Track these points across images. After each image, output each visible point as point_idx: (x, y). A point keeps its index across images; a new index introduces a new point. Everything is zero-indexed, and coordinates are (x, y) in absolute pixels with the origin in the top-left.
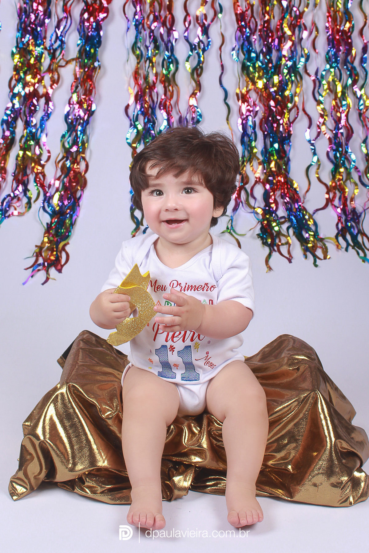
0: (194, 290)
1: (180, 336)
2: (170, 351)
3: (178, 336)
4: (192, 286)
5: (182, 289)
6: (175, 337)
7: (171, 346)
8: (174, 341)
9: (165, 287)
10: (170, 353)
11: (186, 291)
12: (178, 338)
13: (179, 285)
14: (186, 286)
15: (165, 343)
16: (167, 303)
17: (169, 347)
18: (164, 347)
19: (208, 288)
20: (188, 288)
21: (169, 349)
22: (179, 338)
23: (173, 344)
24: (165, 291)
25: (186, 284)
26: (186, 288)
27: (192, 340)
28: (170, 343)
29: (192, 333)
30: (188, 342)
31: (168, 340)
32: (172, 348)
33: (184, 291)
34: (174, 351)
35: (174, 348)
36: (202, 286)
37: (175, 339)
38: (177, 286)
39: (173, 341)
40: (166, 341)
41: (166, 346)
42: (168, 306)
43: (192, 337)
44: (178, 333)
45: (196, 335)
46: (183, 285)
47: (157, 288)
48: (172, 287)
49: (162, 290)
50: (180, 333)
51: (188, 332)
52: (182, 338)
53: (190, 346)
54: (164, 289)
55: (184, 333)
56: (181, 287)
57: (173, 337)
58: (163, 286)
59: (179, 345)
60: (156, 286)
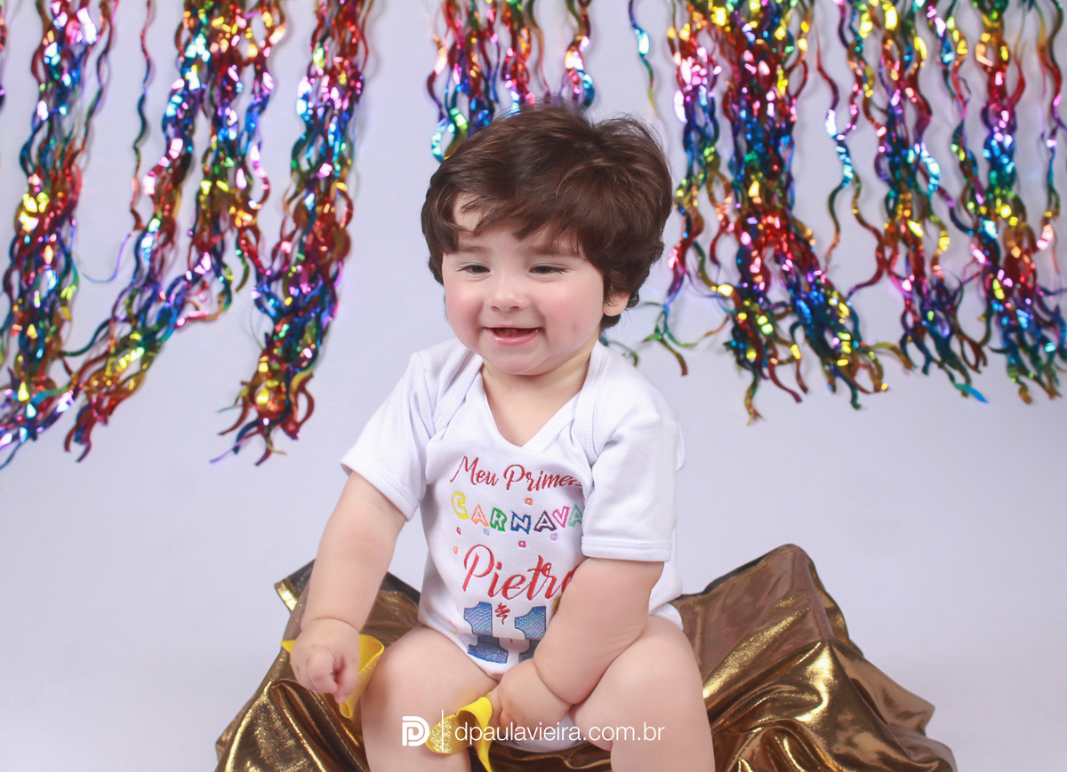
0: (555, 486)
1: (522, 586)
2: (498, 616)
3: (518, 585)
4: (551, 477)
5: (533, 486)
6: (512, 588)
7: (501, 606)
8: (509, 596)
9: (493, 478)
10: (496, 620)
11: (540, 489)
12: (517, 591)
13: (527, 477)
14: (540, 478)
15: (488, 599)
16: (495, 512)
17: (495, 607)
18: (485, 606)
20: (544, 481)
21: (496, 611)
22: (519, 590)
23: (504, 601)
24: (493, 485)
25: (542, 472)
26: (541, 483)
27: (548, 596)
28: (498, 599)
29: (550, 579)
30: (540, 599)
31: (495, 593)
32: (503, 611)
33: (537, 489)
34: (506, 616)
35: (508, 611)
37: (510, 592)
38: (521, 478)
39: (505, 595)
40: (491, 593)
41: (490, 605)
42: (497, 520)
43: (550, 589)
44: (518, 579)
45: (559, 583)
46: (535, 477)
47: (478, 476)
48: (511, 480)
49: (487, 483)
50: (523, 579)
51: (541, 577)
52: (527, 590)
53: (544, 608)
54: (491, 480)
55: (531, 580)
56: (530, 481)
57: (506, 587)
58: (489, 474)
59: (519, 604)
60: (477, 471)
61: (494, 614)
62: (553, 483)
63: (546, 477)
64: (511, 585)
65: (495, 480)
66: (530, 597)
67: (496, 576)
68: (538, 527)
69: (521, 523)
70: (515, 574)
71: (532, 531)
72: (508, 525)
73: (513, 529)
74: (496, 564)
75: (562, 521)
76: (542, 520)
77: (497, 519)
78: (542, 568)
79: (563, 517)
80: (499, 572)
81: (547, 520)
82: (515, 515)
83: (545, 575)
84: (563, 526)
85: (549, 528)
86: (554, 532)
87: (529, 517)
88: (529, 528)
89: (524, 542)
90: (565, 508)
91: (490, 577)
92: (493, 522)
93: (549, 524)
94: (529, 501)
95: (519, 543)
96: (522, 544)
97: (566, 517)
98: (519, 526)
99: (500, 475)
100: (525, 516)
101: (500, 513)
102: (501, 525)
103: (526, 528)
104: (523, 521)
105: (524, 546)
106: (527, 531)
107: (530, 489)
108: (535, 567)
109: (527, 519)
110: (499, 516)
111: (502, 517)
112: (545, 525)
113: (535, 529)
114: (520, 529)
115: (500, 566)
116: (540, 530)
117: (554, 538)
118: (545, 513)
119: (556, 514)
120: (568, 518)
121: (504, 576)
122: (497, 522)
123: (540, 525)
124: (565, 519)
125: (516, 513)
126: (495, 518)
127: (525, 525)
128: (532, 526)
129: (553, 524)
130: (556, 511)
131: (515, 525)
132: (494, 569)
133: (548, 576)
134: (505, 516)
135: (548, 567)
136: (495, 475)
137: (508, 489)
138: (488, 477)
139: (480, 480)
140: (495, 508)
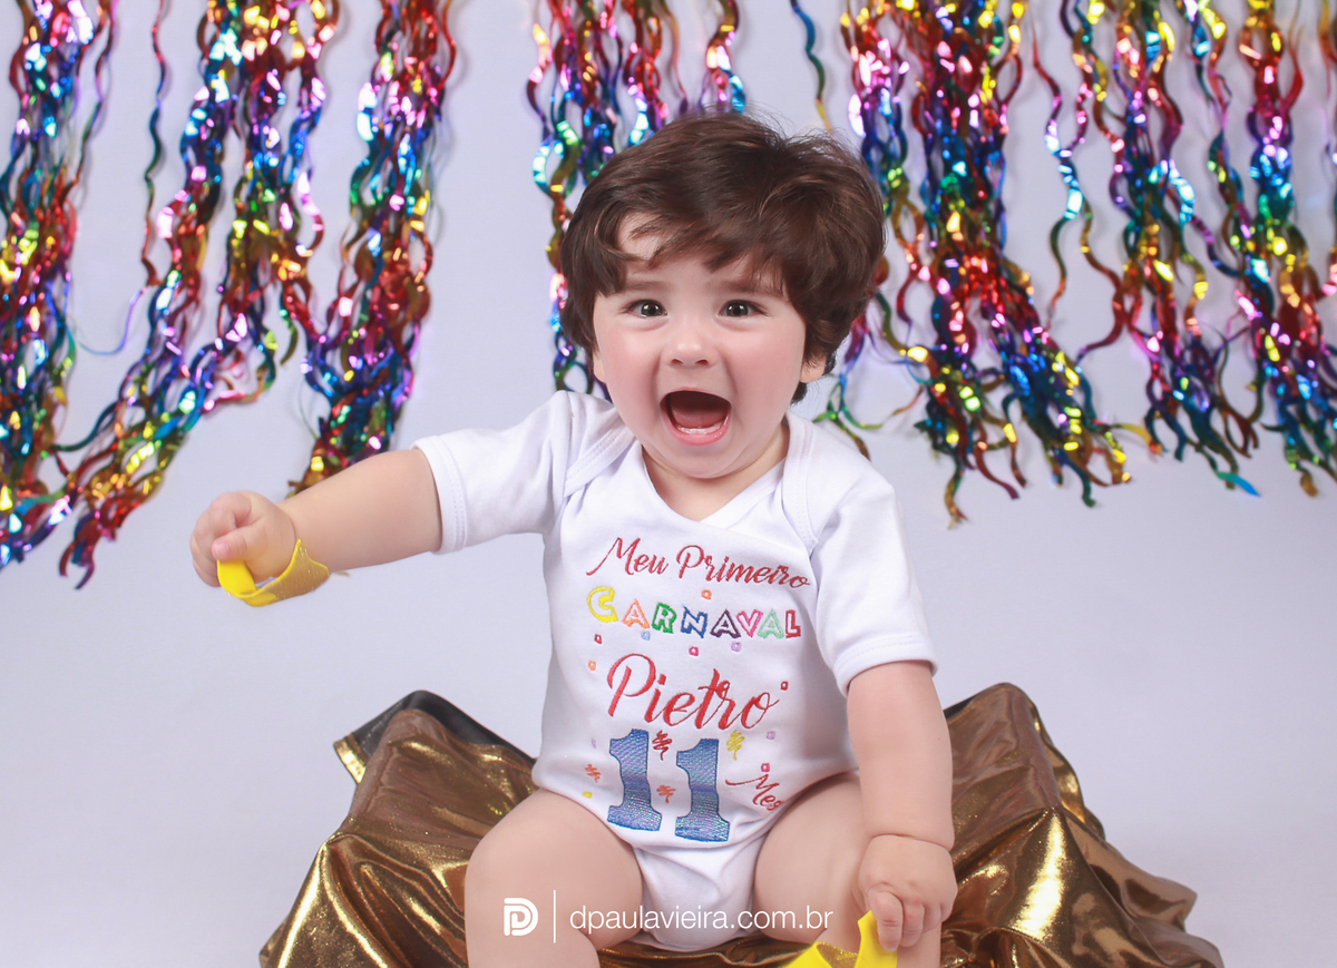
0: (747, 580)
1: (690, 709)
2: (655, 748)
3: (684, 706)
4: (741, 567)
5: (713, 574)
6: (676, 710)
7: (661, 736)
8: (671, 722)
9: (661, 563)
10: (653, 754)
11: (724, 580)
12: (683, 714)
13: (707, 562)
14: (724, 566)
15: (645, 725)
16: (661, 609)
17: (652, 736)
18: (640, 734)
19: (785, 578)
20: (730, 571)
21: (654, 742)
22: (686, 714)
23: (665, 728)
24: (659, 573)
25: (727, 560)
26: (725, 573)
27: (723, 725)
28: (658, 724)
29: (727, 703)
30: (711, 729)
31: (653, 716)
32: (663, 742)
33: (719, 580)
34: (667, 749)
35: (669, 741)
36: (769, 570)
37: (674, 716)
38: (699, 563)
39: (667, 719)
40: (649, 717)
41: (647, 733)
42: (664, 617)
43: (726, 716)
44: (684, 699)
45: (738, 710)
46: (717, 562)
47: (637, 562)
48: (685, 565)
49: (651, 571)
50: (692, 699)
51: (715, 699)
52: (695, 715)
53: (715, 742)
54: (657, 566)
55: (702, 701)
56: (710, 568)
57: (669, 709)
58: (655, 558)
59: (684, 733)
60: (635, 557)
61: (651, 745)
62: (744, 576)
63: (733, 565)
64: (675, 707)
65: (664, 565)
66: (698, 725)
67: (658, 694)
68: (716, 631)
69: (694, 623)
70: (682, 692)
71: (707, 634)
72: (677, 625)
73: (683, 630)
74: (658, 677)
75: (749, 629)
76: (722, 622)
77: (662, 617)
78: (717, 687)
79: (752, 623)
80: (661, 688)
81: (729, 623)
82: (687, 612)
83: (720, 696)
84: (751, 634)
85: (732, 635)
86: (737, 640)
87: (705, 616)
88: (704, 630)
89: (696, 649)
90: (755, 611)
91: (649, 695)
92: (657, 622)
93: (730, 628)
94: (707, 594)
95: (690, 650)
96: (694, 651)
97: (756, 623)
98: (691, 627)
99: (671, 559)
100: (701, 614)
101: (667, 609)
102: (667, 626)
103: (700, 630)
104: (697, 620)
105: (696, 654)
106: (701, 634)
107: (709, 578)
108: (708, 684)
109: (702, 618)
110: (665, 614)
111: (670, 615)
112: (725, 628)
113: (712, 633)
114: (693, 631)
115: (663, 680)
116: (718, 635)
117: (737, 647)
118: (727, 612)
119: (742, 617)
120: (758, 626)
121: (667, 692)
122: (662, 622)
123: (719, 628)
124: (755, 627)
125: (689, 608)
126: (660, 616)
127: (699, 626)
128: (709, 629)
129: (736, 630)
130: (743, 613)
131: (686, 626)
132: (656, 685)
133: (724, 699)
134: (674, 612)
135: (726, 686)
136: (664, 559)
137: (681, 576)
138: (653, 563)
139: (640, 567)
140: (661, 604)
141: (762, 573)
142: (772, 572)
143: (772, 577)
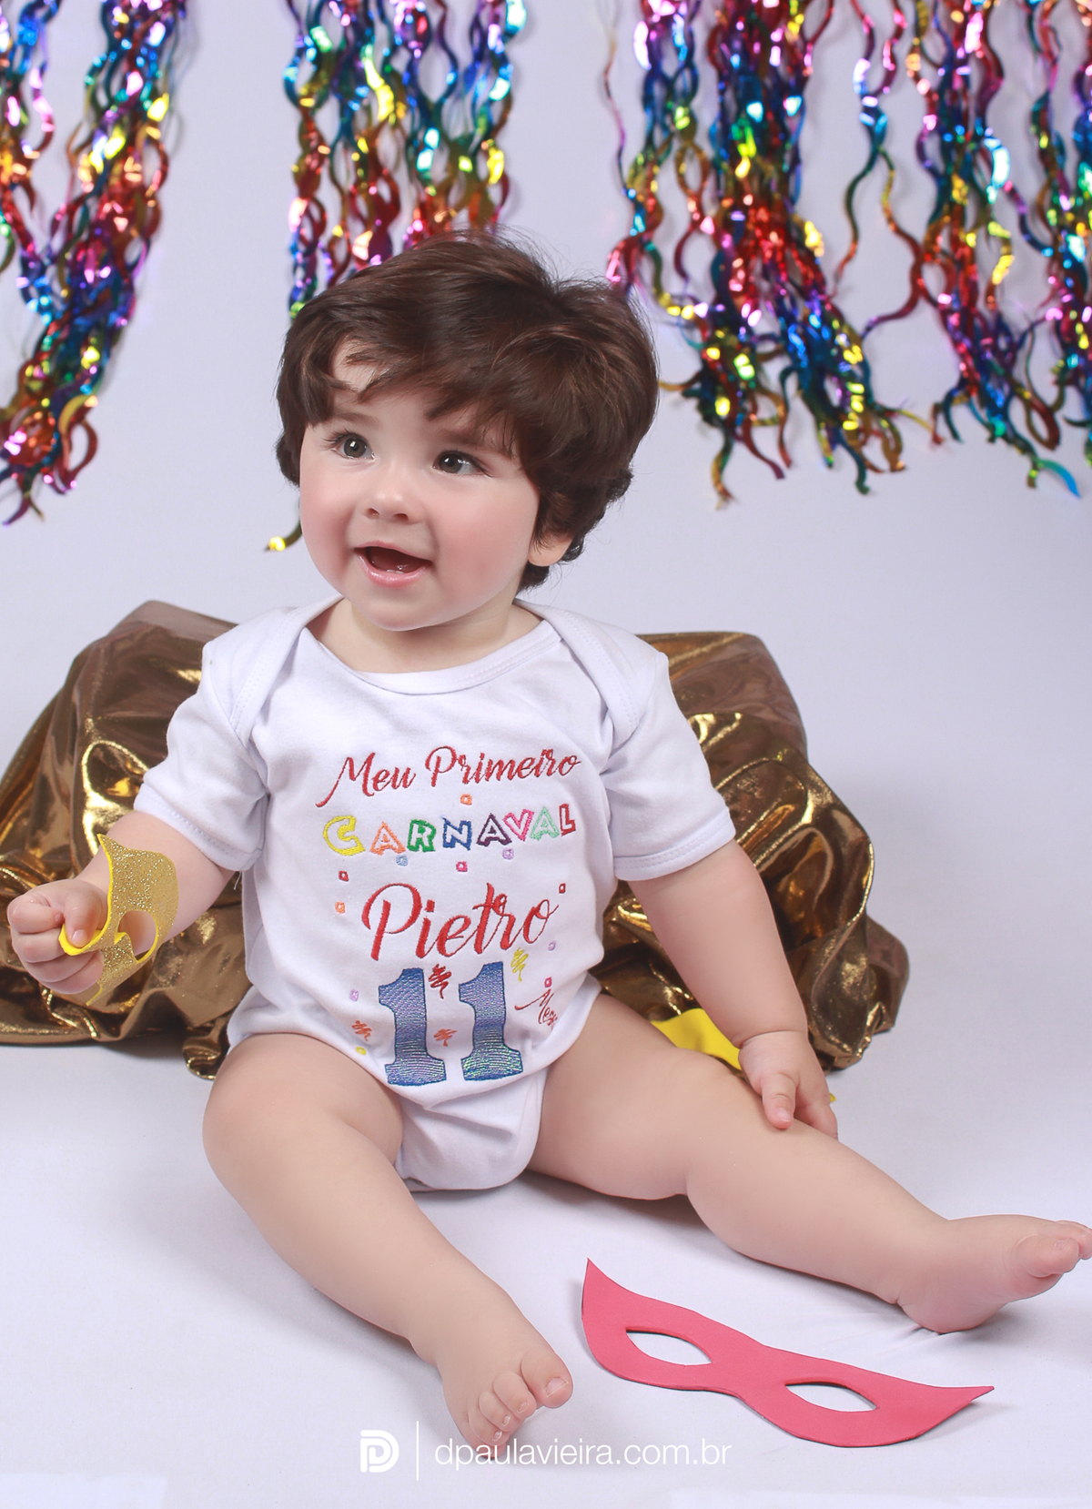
0: (510, 777)
1: (466, 933)
2: (433, 986)
3: (460, 931)
4: (500, 763)
5: (470, 776)
6: (451, 937)
7: (437, 970)
8: (448, 952)
9: (406, 775)
10: (431, 993)
11: (483, 780)
12: (459, 942)
13: (460, 762)
14: (480, 764)
15: (417, 962)
16: (416, 827)
17: (428, 973)
18: (413, 974)
19: (552, 766)
20: (488, 769)
21: (430, 979)
22: (463, 940)
23: (441, 960)
24: (405, 786)
25: (482, 756)
26: (483, 772)
27: (505, 945)
28: (433, 958)
29: (506, 919)
30: (493, 952)
31: (426, 950)
32: (441, 976)
33: (477, 781)
34: (446, 984)
35: (448, 975)
36: (533, 760)
37: (450, 945)
38: (452, 765)
39: (442, 950)
40: (420, 952)
41: (421, 970)
42: (422, 836)
43: (507, 934)
44: (459, 923)
45: (519, 924)
46: (473, 761)
47: (376, 780)
48: (437, 771)
49: (394, 786)
50: (467, 922)
51: (493, 917)
52: (474, 938)
53: (499, 965)
54: (401, 779)
55: (479, 922)
56: (465, 769)
57: (442, 939)
58: (397, 770)
59: (464, 962)
60: (372, 774)
61: (428, 984)
62: (506, 773)
63: (490, 762)
64: (450, 934)
65: (410, 776)
66: (478, 949)
67: (427, 923)
68: (483, 839)
69: (458, 835)
70: (455, 915)
71: (474, 845)
72: (438, 840)
73: (446, 845)
74: (424, 905)
75: (520, 832)
76: (488, 829)
77: (419, 835)
78: (494, 903)
79: (523, 825)
80: (430, 916)
81: (496, 828)
82: (447, 823)
83: (498, 913)
84: (522, 837)
85: (502, 842)
86: (509, 846)
87: (469, 824)
88: (469, 841)
89: (464, 864)
90: (525, 812)
91: (418, 926)
92: (413, 843)
93: (499, 834)
94: (466, 799)
95: (457, 866)
96: (462, 867)
97: (527, 825)
98: (454, 840)
99: (417, 766)
100: (463, 823)
101: (422, 825)
102: (426, 844)
103: (465, 841)
104: (460, 831)
105: (465, 870)
106: (467, 845)
107: (465, 781)
108: (483, 902)
109: (465, 828)
110: (421, 831)
111: (428, 831)
112: (493, 835)
113: (479, 842)
114: (457, 844)
115: (431, 907)
116: (486, 843)
117: (508, 855)
118: (492, 817)
119: (510, 820)
120: (530, 828)
121: (438, 920)
122: (420, 841)
123: (486, 835)
124: (526, 829)
125: (449, 819)
126: (416, 835)
127: (463, 838)
128: (474, 838)
129: (505, 835)
130: (511, 815)
131: (448, 840)
132: (423, 914)
133: (503, 915)
134: (432, 827)
135: (502, 900)
136: (408, 770)
137: (434, 784)
138: (395, 776)
139: (380, 785)
140: (415, 822)
141: (525, 765)
142: (537, 762)
143: (537, 767)
